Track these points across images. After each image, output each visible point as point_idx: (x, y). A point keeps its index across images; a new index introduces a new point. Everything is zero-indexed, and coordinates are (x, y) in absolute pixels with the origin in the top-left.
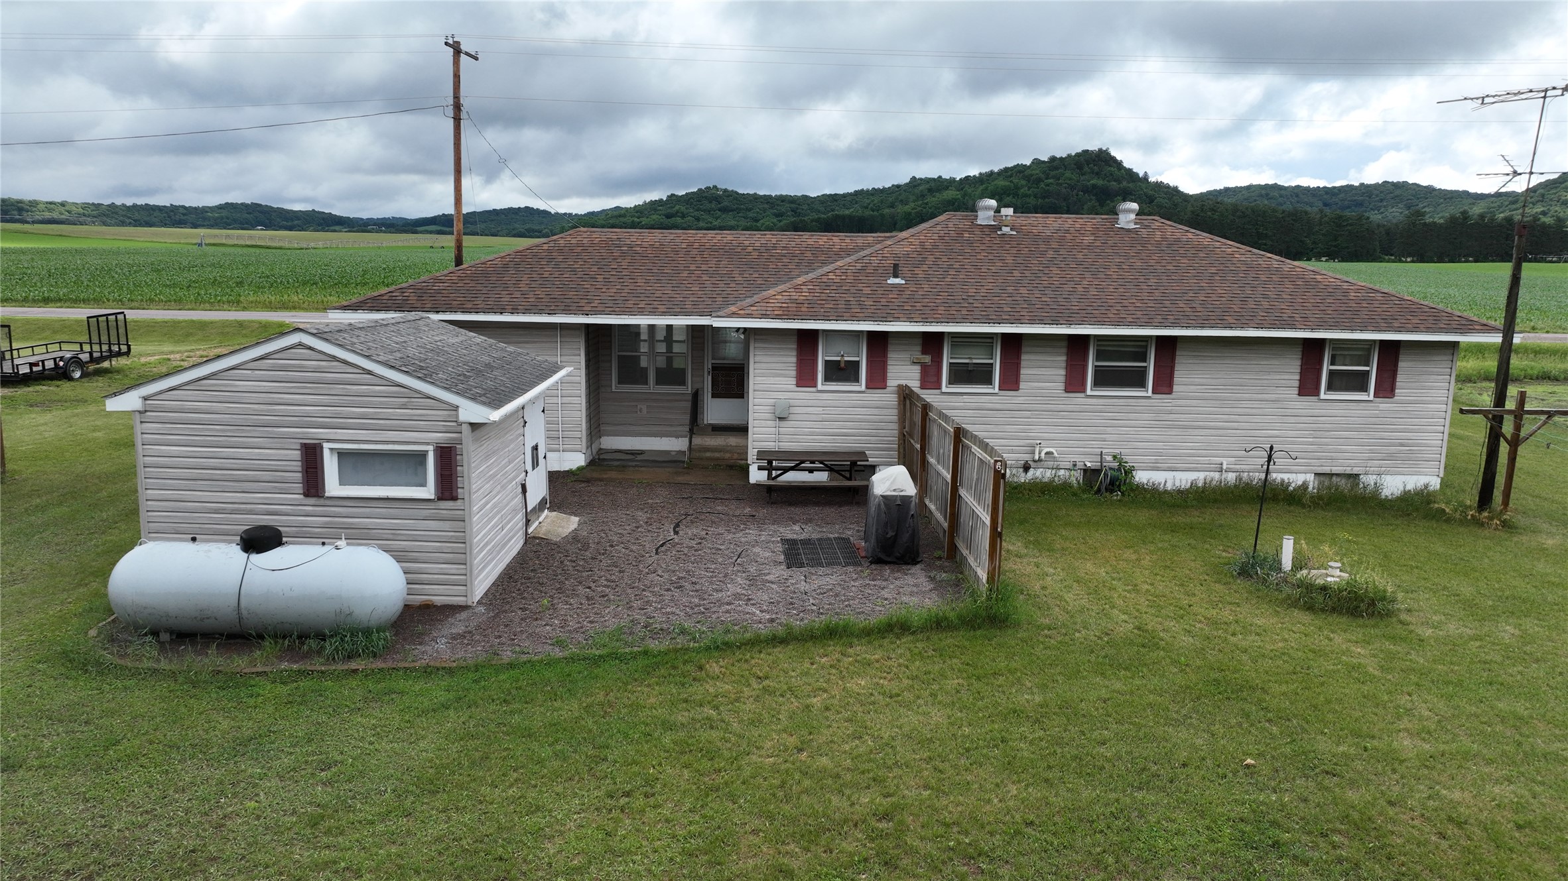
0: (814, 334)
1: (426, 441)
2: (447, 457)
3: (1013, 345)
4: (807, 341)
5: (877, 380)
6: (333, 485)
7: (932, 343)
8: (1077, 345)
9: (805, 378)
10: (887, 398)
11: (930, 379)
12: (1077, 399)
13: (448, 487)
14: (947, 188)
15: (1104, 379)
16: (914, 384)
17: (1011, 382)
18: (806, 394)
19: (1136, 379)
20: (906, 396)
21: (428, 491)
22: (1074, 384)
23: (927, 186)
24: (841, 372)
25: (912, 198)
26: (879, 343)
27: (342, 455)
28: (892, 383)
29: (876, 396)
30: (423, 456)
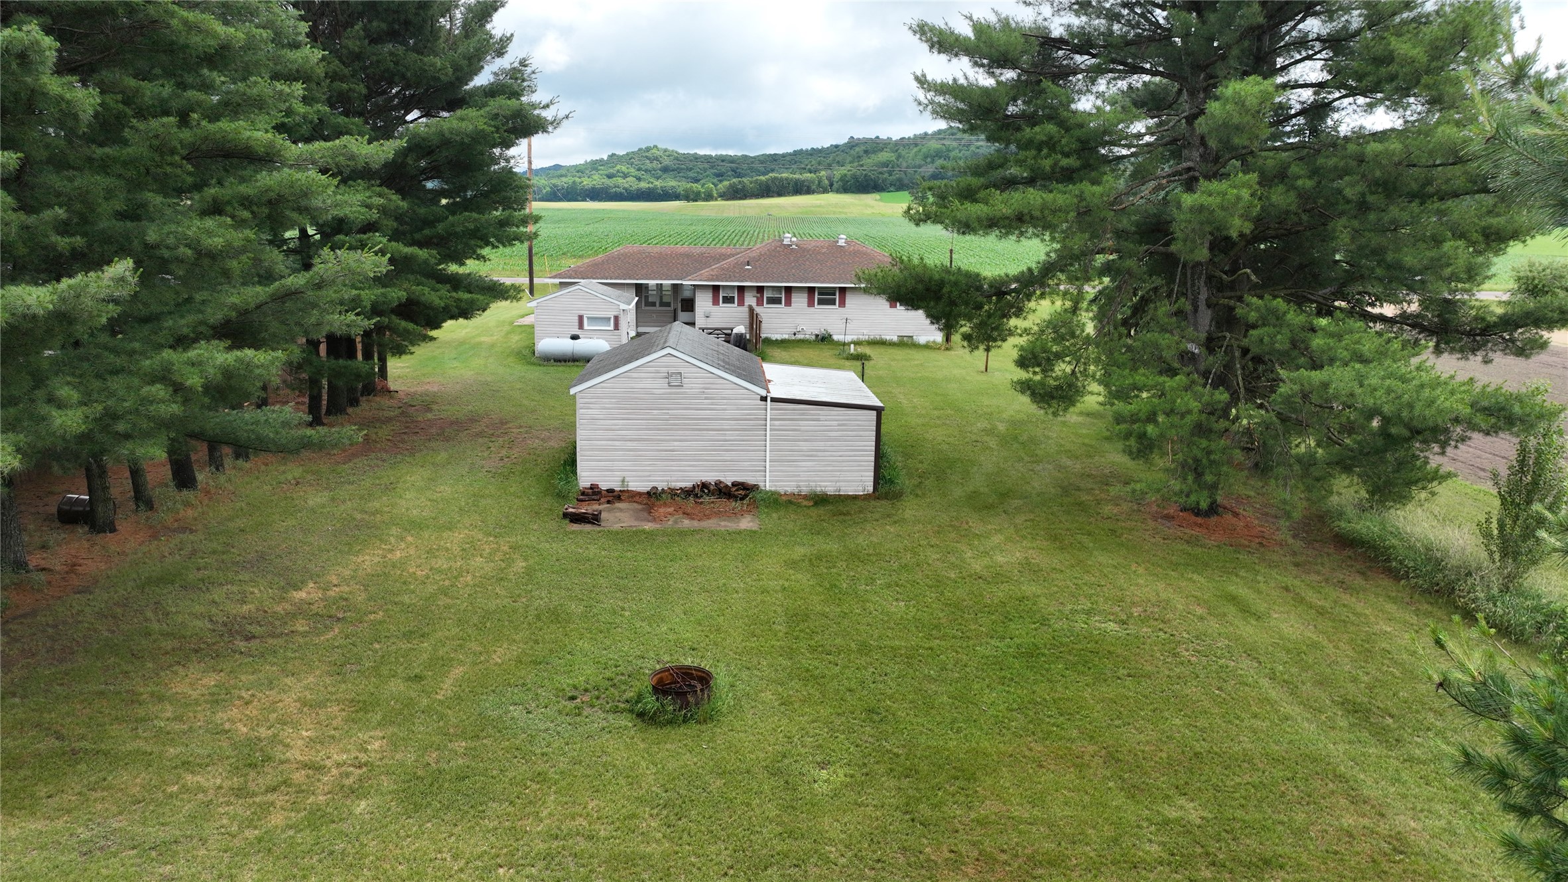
0: (718, 287)
1: (611, 314)
2: (616, 318)
3: (789, 290)
4: (716, 289)
5: (741, 303)
6: (586, 327)
7: (760, 290)
8: (811, 290)
9: (715, 302)
10: (745, 309)
11: (760, 303)
12: (812, 309)
13: (617, 327)
14: (882, 150)
15: (821, 302)
16: (754, 304)
17: (788, 303)
18: (716, 308)
19: (833, 302)
20: (751, 310)
21: (612, 327)
22: (811, 304)
23: (863, 148)
24: (729, 300)
25: (849, 159)
26: (741, 289)
27: (588, 318)
28: (746, 304)
29: (741, 308)
30: (609, 319)
